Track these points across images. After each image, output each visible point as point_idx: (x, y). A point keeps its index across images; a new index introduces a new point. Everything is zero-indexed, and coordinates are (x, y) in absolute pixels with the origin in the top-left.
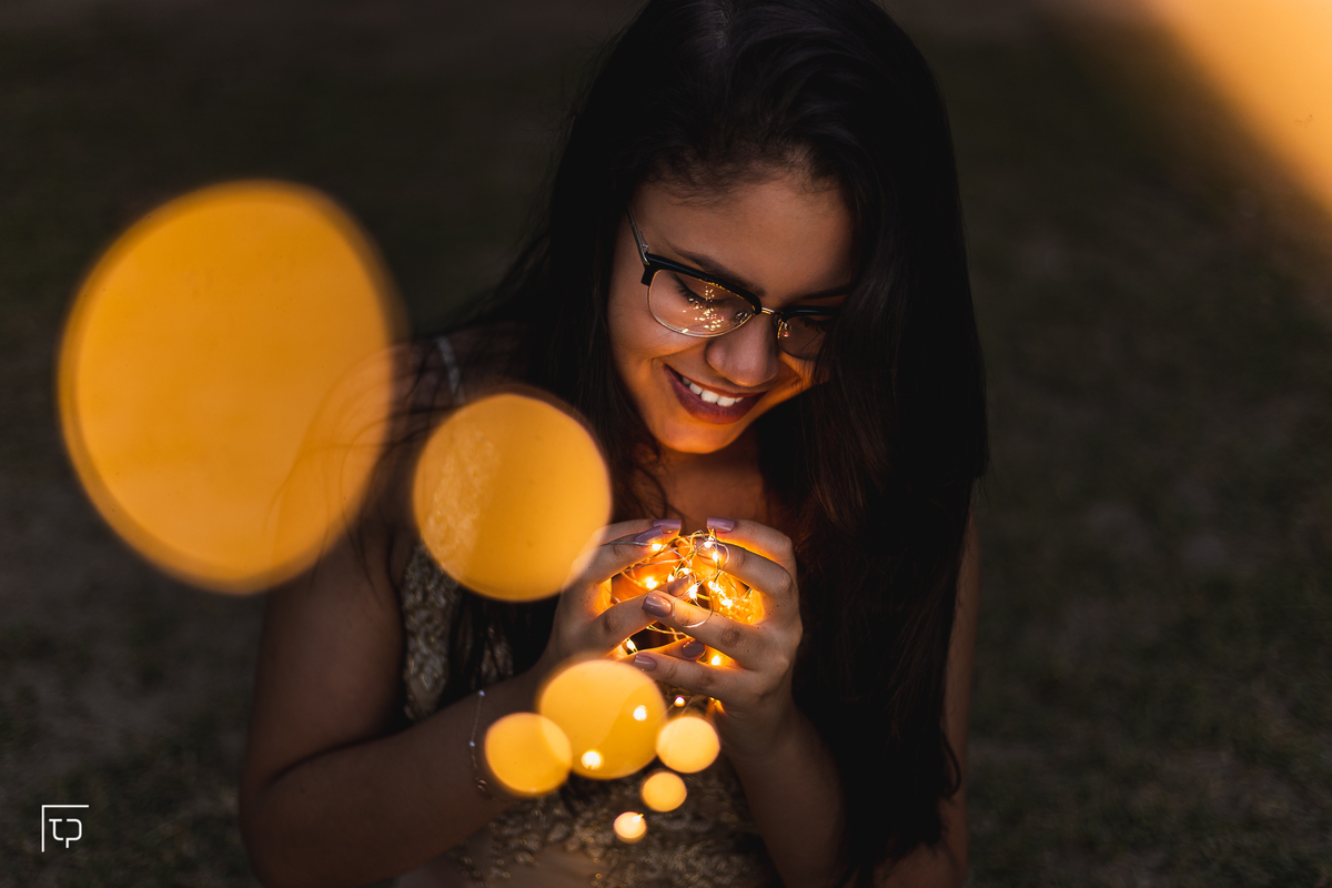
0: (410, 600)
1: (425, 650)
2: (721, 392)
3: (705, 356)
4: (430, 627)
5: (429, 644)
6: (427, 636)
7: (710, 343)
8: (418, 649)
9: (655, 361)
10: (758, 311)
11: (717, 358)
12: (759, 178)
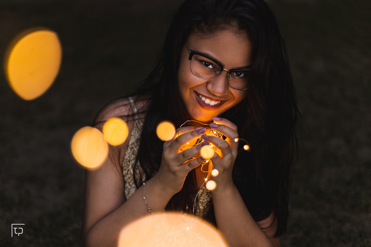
0: (125, 172)
1: (129, 187)
2: (211, 99)
3: (206, 86)
4: (130, 180)
5: (130, 185)
6: (129, 183)
7: (207, 83)
8: (127, 187)
9: (191, 90)
10: (222, 70)
11: (210, 87)
12: (223, 29)
